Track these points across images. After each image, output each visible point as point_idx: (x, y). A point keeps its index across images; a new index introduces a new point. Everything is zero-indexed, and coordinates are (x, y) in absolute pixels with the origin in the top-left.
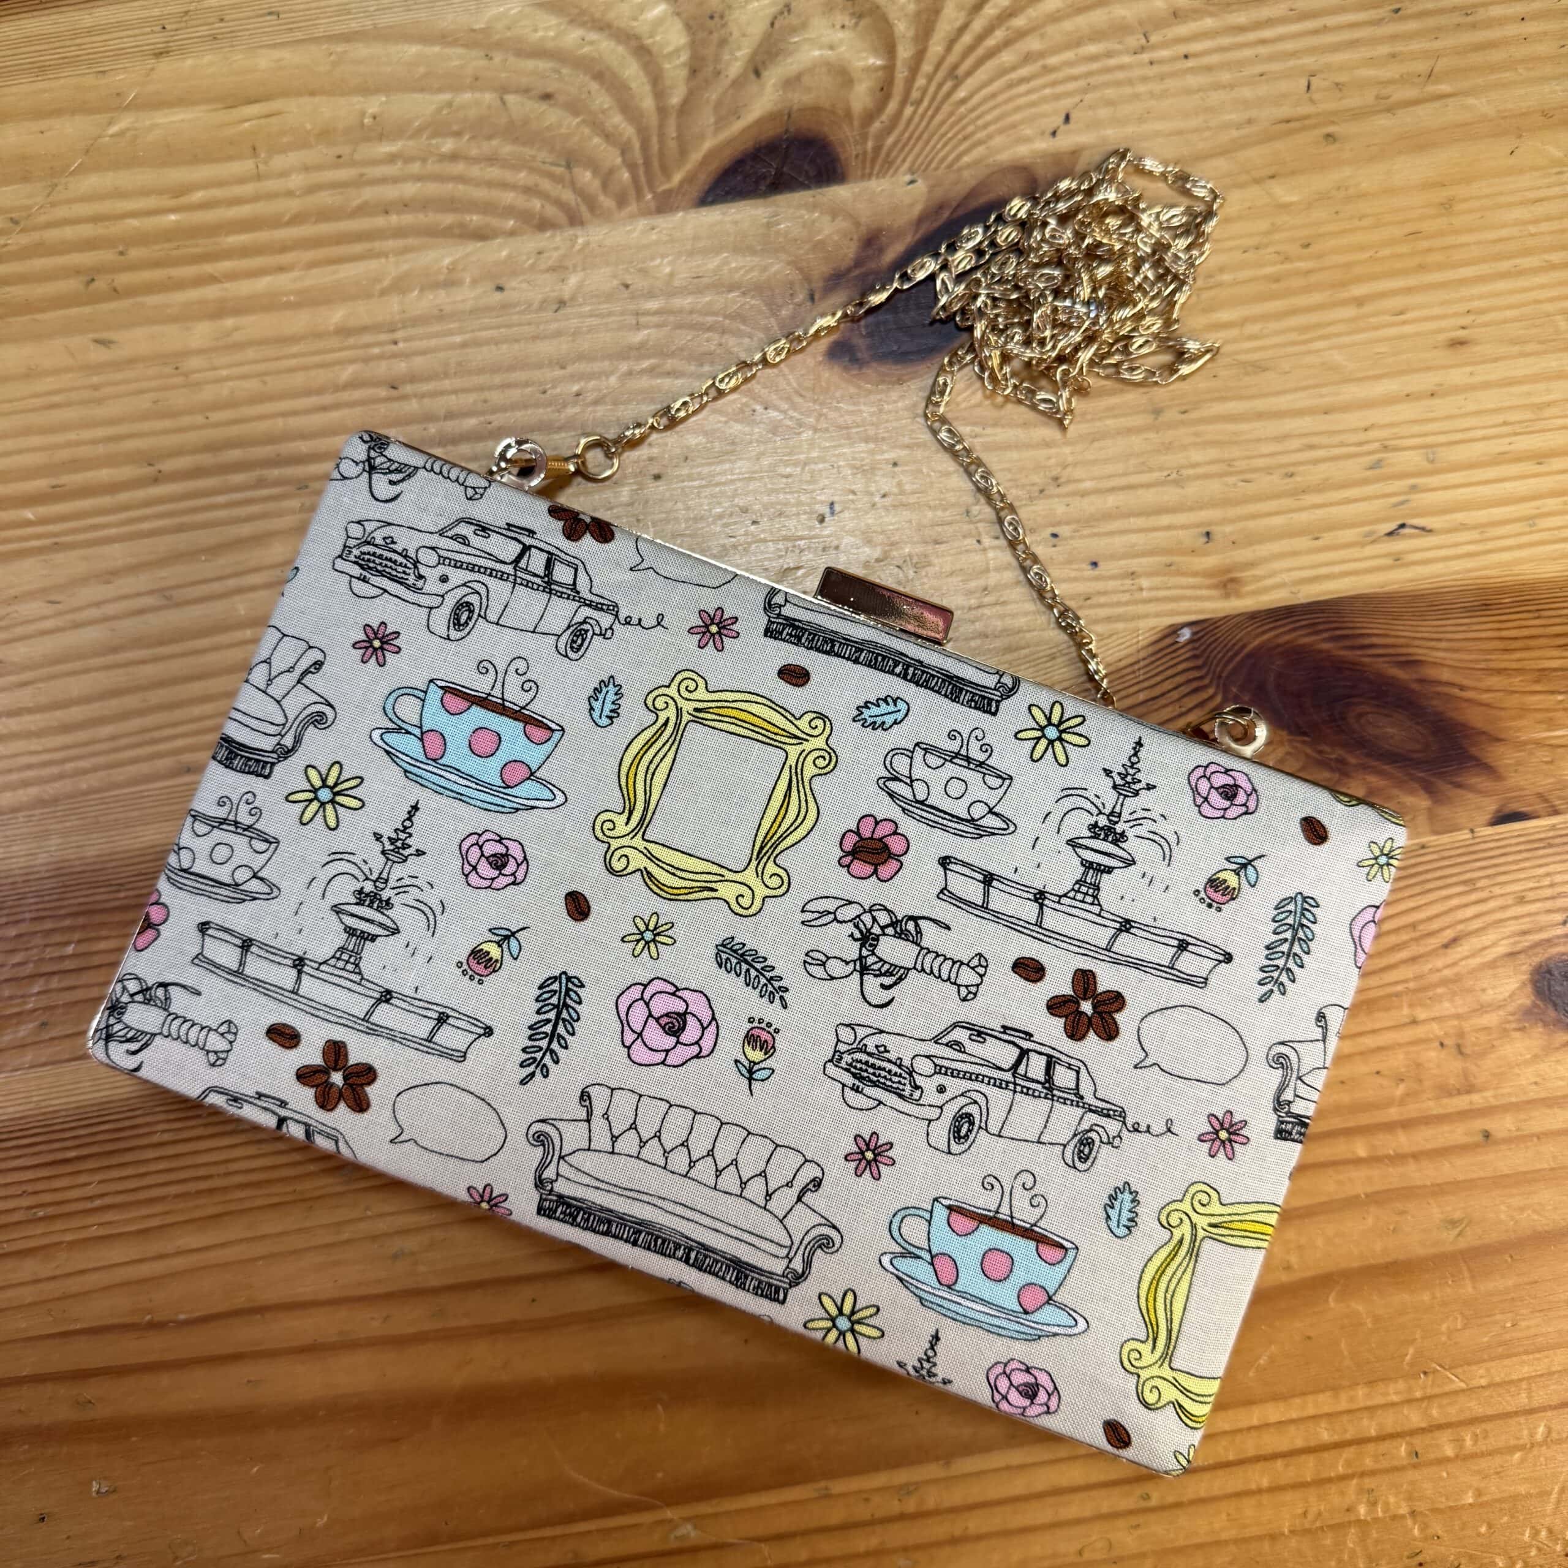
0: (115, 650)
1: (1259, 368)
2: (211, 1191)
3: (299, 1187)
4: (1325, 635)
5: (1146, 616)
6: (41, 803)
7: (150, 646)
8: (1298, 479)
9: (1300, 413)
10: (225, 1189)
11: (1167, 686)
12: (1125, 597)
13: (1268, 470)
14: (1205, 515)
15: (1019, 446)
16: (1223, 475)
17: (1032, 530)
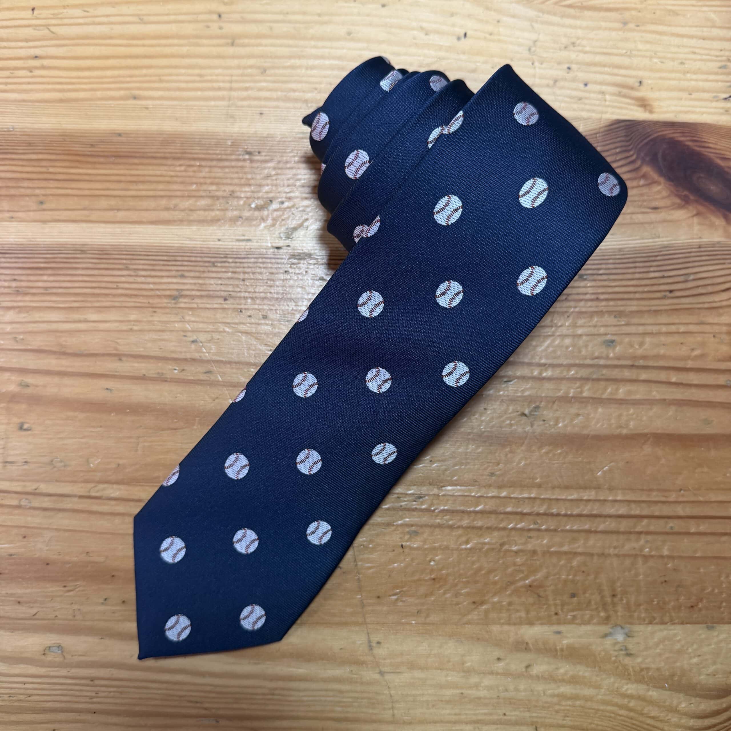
0: (111, 38)
1: (675, 13)
2: (107, 295)
3: (151, 301)
4: (688, 138)
5: (606, 113)
6: (61, 101)
7: (127, 39)
8: (686, 66)
9: (692, 37)
10: (114, 295)
11: (611, 146)
12: (597, 102)
13: (673, 59)
14: (640, 73)
15: (558, 25)
16: (651, 57)
17: (559, 63)
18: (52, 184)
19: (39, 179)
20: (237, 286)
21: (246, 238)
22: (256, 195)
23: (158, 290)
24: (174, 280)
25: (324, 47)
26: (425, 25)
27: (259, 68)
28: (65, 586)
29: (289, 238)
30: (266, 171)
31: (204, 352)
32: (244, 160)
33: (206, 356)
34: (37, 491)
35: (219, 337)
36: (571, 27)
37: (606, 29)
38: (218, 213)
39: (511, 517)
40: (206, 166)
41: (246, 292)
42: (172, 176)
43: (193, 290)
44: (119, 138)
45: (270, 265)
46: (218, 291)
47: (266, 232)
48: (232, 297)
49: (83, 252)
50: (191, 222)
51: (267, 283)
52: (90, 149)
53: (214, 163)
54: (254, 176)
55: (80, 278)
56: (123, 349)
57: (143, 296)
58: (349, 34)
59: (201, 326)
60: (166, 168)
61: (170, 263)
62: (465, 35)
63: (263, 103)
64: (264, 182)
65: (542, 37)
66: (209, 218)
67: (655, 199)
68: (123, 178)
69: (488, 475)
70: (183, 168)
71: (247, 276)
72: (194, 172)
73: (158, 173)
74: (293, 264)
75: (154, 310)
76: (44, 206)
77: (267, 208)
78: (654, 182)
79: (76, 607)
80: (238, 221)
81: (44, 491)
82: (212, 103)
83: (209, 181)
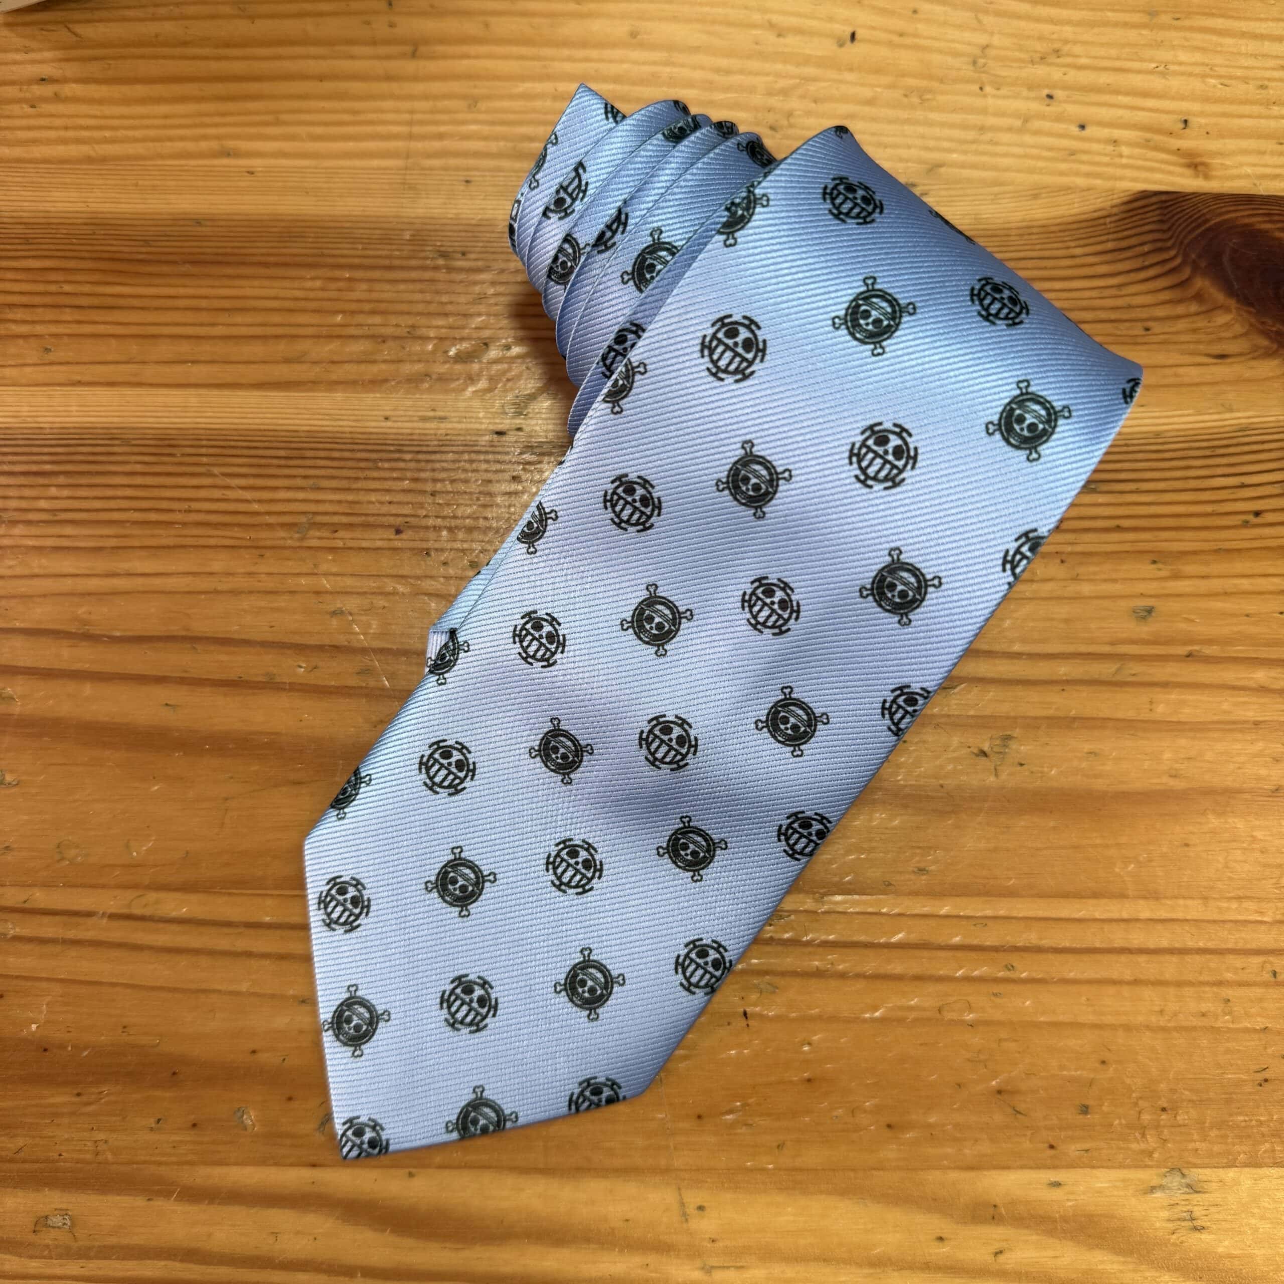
2: (170, 524)
3: (253, 535)
4: (1277, 225)
5: (1121, 178)
8: (1270, 92)
13: (1245, 80)
14: (1185, 106)
15: (1028, 18)
16: (1204, 76)
17: (1030, 88)
18: (68, 315)
19: (44, 306)
20: (421, 505)
21: (438, 414)
22: (457, 334)
23: (269, 513)
24: (301, 495)
25: (587, 60)
26: (775, 18)
27: (464, 97)
28: (79, 1095)
29: (520, 414)
30: (477, 289)
31: (358, 634)
32: (436, 268)
33: (359, 641)
34: (27, 905)
35: (386, 604)
36: (1051, 21)
37: (1116, 24)
38: (383, 367)
39: (959, 954)
40: (361, 280)
41: (437, 517)
42: (296, 299)
43: (335, 513)
44: (199, 229)
45: (484, 466)
46: (384, 515)
47: (476, 403)
48: (409, 527)
49: (126, 442)
50: (333, 385)
51: (478, 499)
52: (144, 250)
53: (377, 274)
54: (454, 298)
55: (120, 493)
56: (200, 627)
57: (239, 525)
58: (634, 34)
59: (349, 582)
60: (287, 284)
61: (291, 463)
62: (853, 36)
63: (471, 162)
64: (473, 309)
65: (996, 40)
66: (368, 377)
67: (1220, 339)
68: (204, 303)
69: (914, 872)
70: (318, 284)
71: (439, 486)
72: (339, 290)
73: (272, 292)
74: (529, 463)
75: (263, 551)
76: (52, 357)
77: (477, 357)
78: (1217, 308)
79: (101, 1136)
80: (422, 381)
81: (42, 906)
82: (375, 163)
83: (367, 307)
